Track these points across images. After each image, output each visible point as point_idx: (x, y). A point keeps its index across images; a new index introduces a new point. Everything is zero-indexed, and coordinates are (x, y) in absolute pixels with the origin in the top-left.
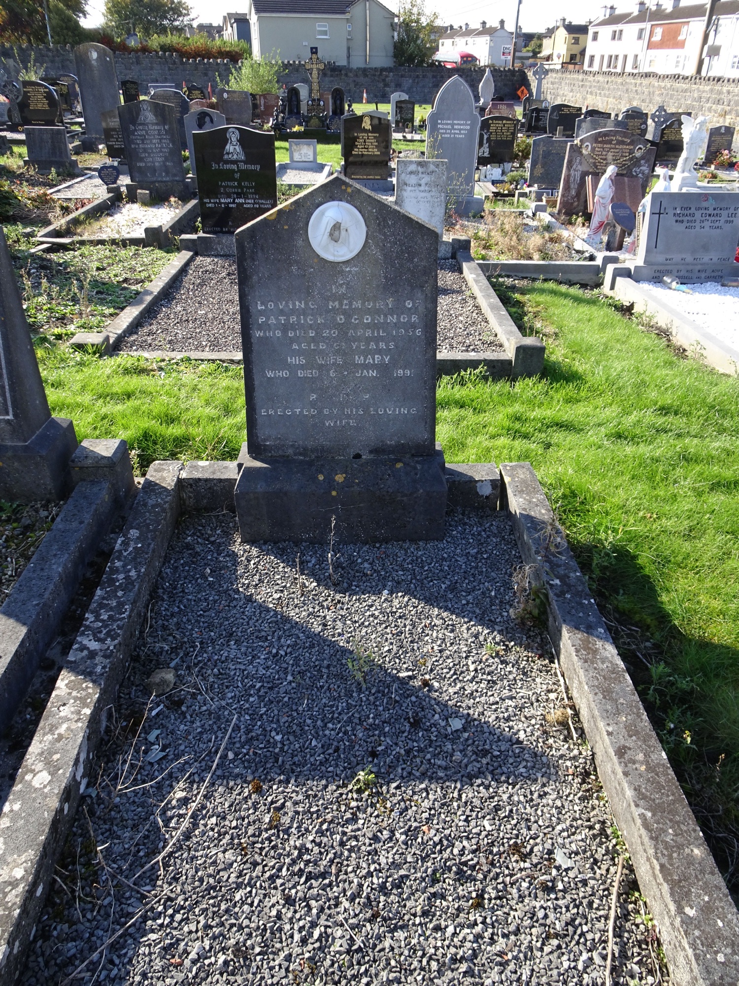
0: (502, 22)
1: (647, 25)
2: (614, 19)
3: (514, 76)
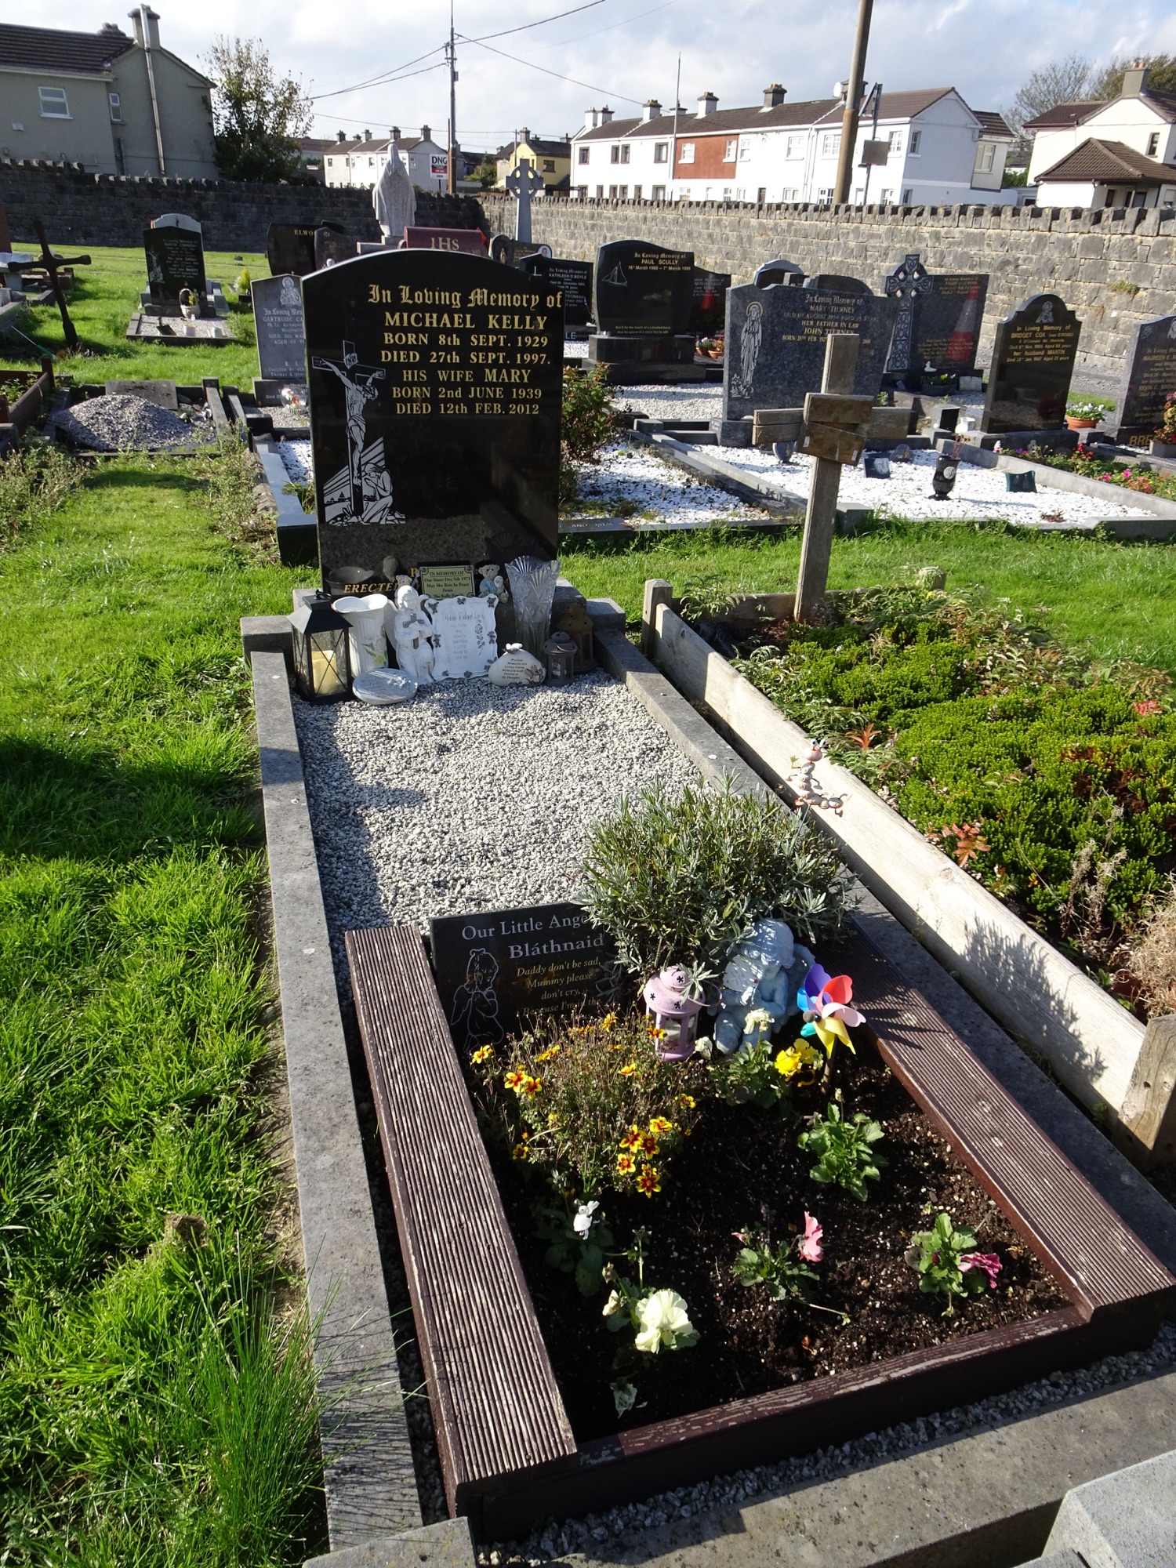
0: (426, 131)
1: (669, 139)
2: (611, 128)
3: (458, 208)
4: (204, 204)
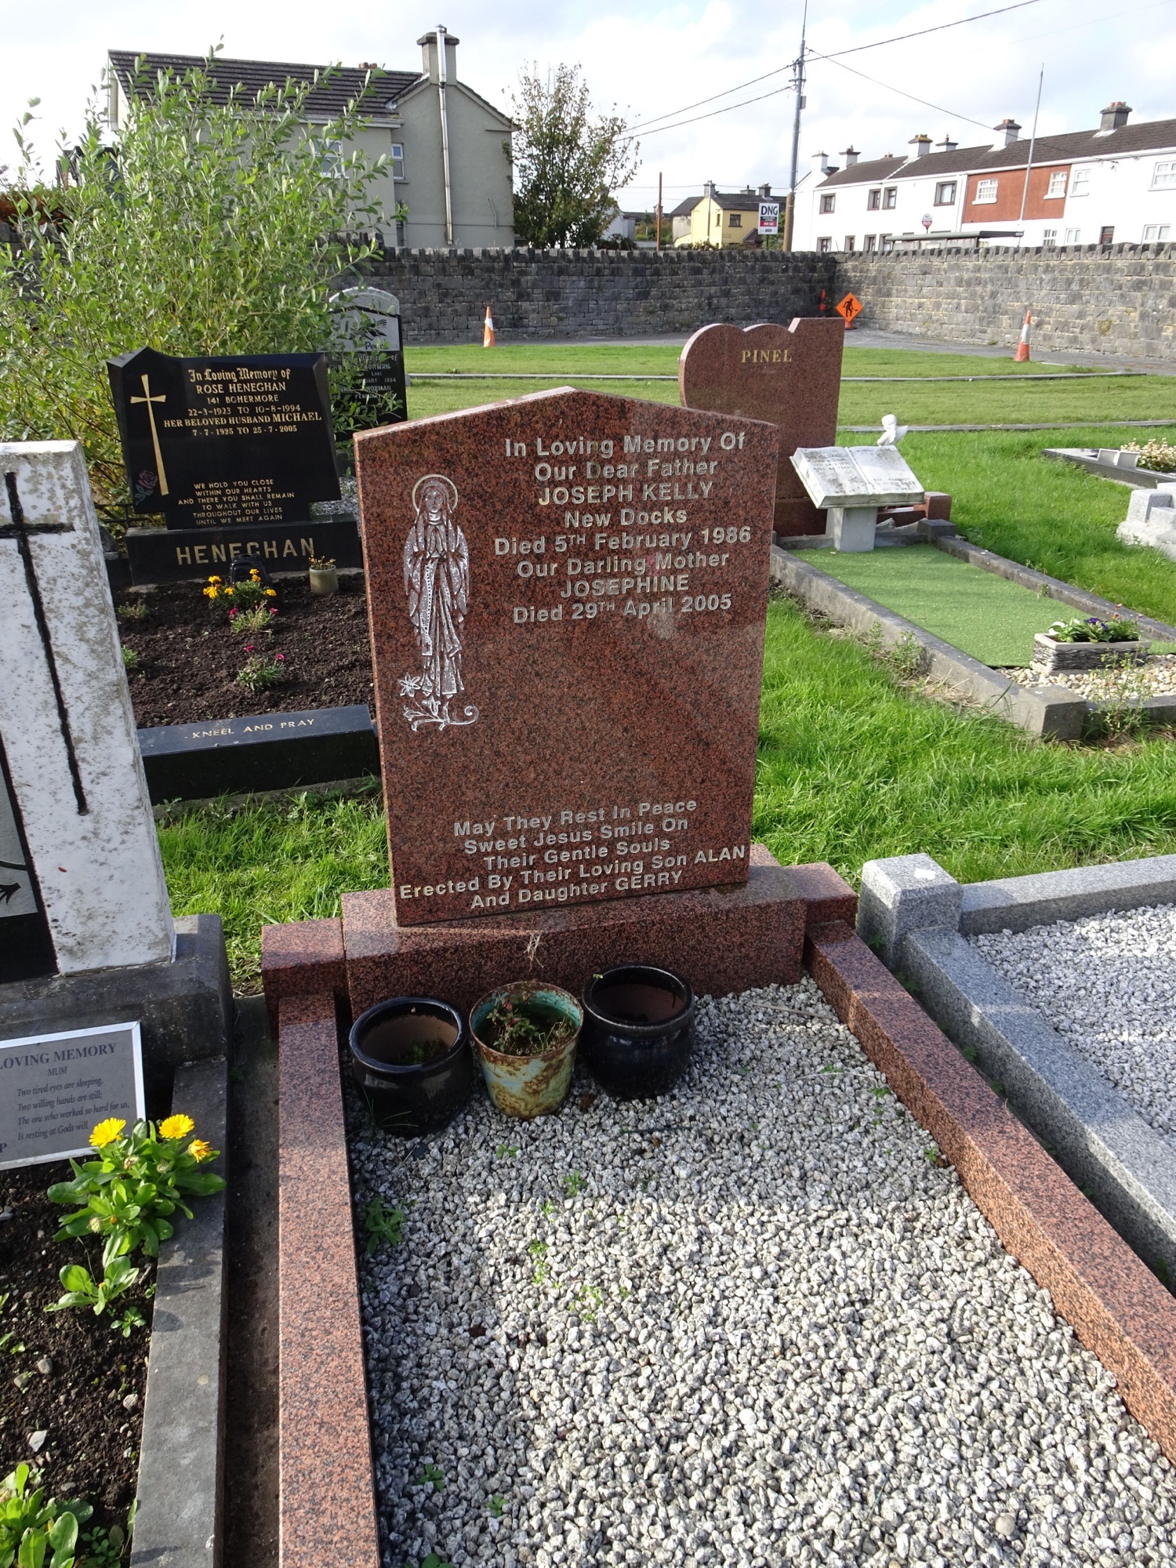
1: (961, 178)
2: (864, 170)
4: (523, 279)
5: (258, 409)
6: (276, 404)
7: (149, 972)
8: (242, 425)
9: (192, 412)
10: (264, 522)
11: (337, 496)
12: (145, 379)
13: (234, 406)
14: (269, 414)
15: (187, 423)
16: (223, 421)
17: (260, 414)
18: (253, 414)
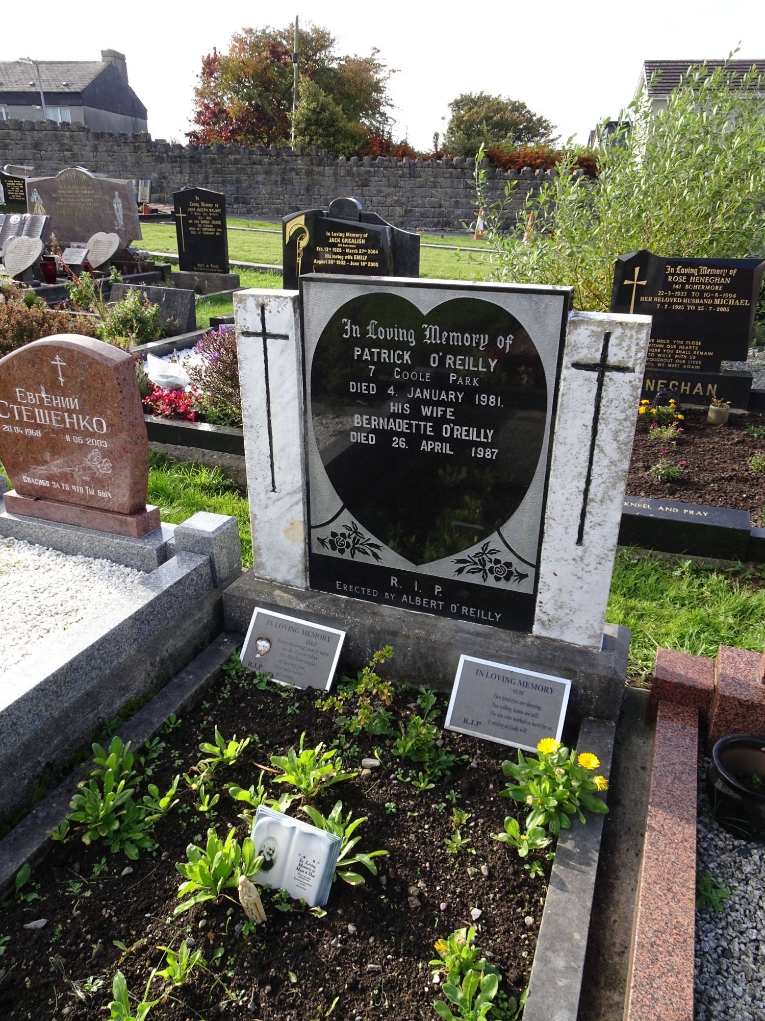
5: (705, 295)
6: (719, 292)
7: (584, 652)
8: (691, 304)
9: (661, 293)
10: (686, 369)
11: (743, 357)
12: (637, 269)
13: (689, 291)
14: (713, 298)
15: (655, 299)
16: (680, 300)
17: (706, 298)
18: (701, 297)
